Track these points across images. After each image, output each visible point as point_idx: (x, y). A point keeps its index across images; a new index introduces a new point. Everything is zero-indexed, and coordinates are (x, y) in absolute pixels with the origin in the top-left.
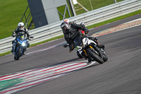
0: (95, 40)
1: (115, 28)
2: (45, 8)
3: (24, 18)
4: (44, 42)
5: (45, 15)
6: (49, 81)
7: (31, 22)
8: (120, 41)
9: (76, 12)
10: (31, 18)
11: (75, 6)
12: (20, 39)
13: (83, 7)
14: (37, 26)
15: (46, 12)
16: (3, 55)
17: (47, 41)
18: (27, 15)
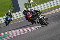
0: (44, 16)
1: (49, 13)
2: (19, 4)
3: (10, 8)
4: (19, 18)
5: (19, 7)
6: (21, 35)
7: (13, 10)
8: (51, 18)
9: (32, 6)
10: (13, 8)
11: (32, 3)
12: (8, 17)
13: (35, 4)
14: (16, 12)
15: (20, 6)
16: (1, 24)
17: (20, 18)
18: (11, 7)
